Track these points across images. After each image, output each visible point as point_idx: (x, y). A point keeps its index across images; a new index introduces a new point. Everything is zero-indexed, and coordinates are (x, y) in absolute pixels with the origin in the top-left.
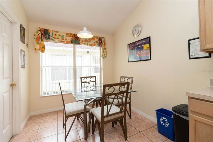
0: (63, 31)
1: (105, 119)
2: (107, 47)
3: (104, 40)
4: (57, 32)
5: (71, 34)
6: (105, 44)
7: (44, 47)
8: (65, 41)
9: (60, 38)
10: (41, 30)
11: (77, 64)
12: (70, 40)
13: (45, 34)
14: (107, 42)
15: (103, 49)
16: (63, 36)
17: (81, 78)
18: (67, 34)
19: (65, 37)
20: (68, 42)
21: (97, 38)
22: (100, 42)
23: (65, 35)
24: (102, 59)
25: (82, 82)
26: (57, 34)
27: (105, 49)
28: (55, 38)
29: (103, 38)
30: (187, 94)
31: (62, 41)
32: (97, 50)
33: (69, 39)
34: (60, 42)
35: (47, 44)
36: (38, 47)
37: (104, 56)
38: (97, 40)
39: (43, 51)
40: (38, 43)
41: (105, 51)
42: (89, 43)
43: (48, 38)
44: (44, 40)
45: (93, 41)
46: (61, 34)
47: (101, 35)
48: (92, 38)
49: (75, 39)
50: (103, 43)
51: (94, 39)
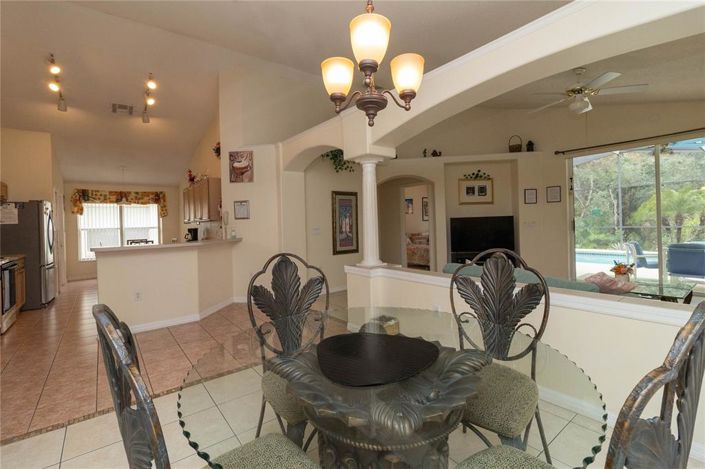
0: (106, 189)
2: (167, 204)
3: (164, 196)
4: (98, 191)
5: (116, 192)
6: (165, 201)
7: (82, 209)
8: (108, 200)
9: (102, 198)
10: (78, 191)
11: (125, 225)
12: (114, 200)
13: (84, 196)
14: (168, 199)
15: (162, 207)
16: (105, 196)
18: (110, 193)
19: (108, 196)
20: (111, 202)
21: (152, 193)
22: (157, 198)
23: (108, 194)
24: (161, 219)
26: (99, 194)
27: (165, 207)
28: (95, 198)
29: (162, 193)
31: (105, 200)
32: (154, 208)
33: (114, 198)
34: (102, 202)
35: (85, 205)
36: (76, 209)
37: (163, 213)
38: (151, 196)
39: (81, 214)
40: (75, 206)
41: (164, 209)
42: (140, 201)
43: (87, 200)
44: (83, 201)
45: (146, 199)
46: (103, 193)
47: (158, 190)
48: (146, 194)
49: (121, 198)
50: (162, 200)
51: (148, 196)
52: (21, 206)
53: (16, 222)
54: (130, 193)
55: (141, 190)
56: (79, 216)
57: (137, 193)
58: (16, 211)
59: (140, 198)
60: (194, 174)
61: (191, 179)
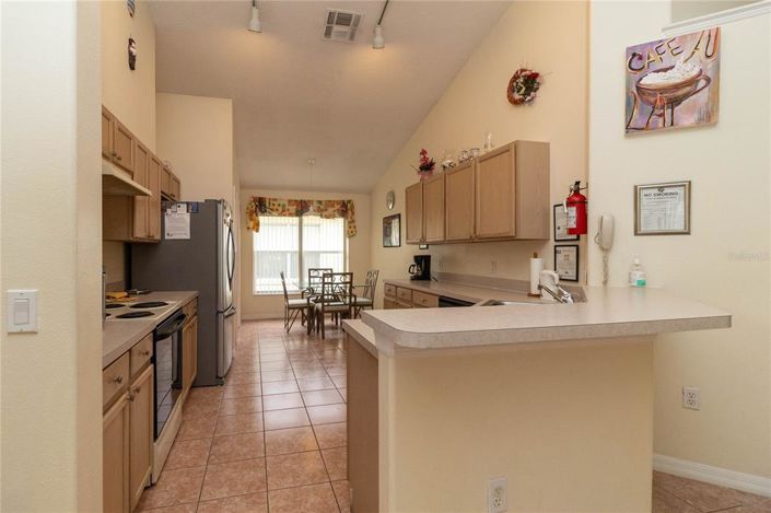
0: (285, 197)
2: (356, 217)
3: (352, 206)
4: (276, 200)
5: (296, 201)
6: (353, 214)
7: (258, 224)
8: (287, 213)
9: (280, 209)
10: (255, 200)
11: (304, 249)
12: (294, 212)
13: (261, 206)
14: (356, 210)
15: (349, 222)
16: (284, 206)
17: (310, 270)
18: (290, 201)
19: (287, 207)
20: (291, 215)
21: (338, 203)
22: (345, 209)
23: (287, 203)
24: (347, 240)
25: (310, 277)
26: (276, 203)
27: (353, 221)
28: (272, 210)
29: (349, 202)
30: (384, 281)
31: (283, 213)
32: (337, 226)
33: (293, 209)
34: (280, 215)
35: (262, 219)
36: (251, 224)
37: (351, 232)
38: (337, 207)
39: (257, 231)
40: (251, 219)
41: (352, 225)
42: (324, 214)
43: (264, 212)
44: (259, 213)
45: (330, 210)
46: (282, 203)
47: (345, 198)
48: (330, 203)
49: (301, 209)
50: (350, 212)
51: (333, 206)
52: (195, 209)
53: (189, 237)
54: (311, 202)
55: (325, 197)
56: (254, 232)
57: (320, 202)
58: (187, 217)
59: (324, 210)
61: (427, 167)
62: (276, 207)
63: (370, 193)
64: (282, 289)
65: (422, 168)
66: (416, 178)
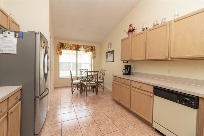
0: (71, 43)
1: (88, 85)
3: (95, 48)
4: (68, 44)
5: (75, 45)
6: (95, 50)
7: (61, 53)
8: (72, 49)
9: (70, 47)
10: (60, 43)
11: (78, 62)
13: (62, 46)
15: (94, 53)
16: (71, 46)
17: (80, 69)
18: (73, 45)
19: (72, 47)
20: (73, 50)
21: (90, 47)
22: (92, 49)
23: (72, 46)
24: (93, 59)
25: (80, 72)
26: (68, 45)
27: (95, 53)
28: (67, 48)
29: (94, 46)
30: (112, 75)
32: (90, 53)
33: (74, 48)
34: (69, 50)
36: (58, 52)
37: (94, 57)
38: (90, 48)
39: (61, 55)
40: (59, 51)
41: (95, 54)
43: (63, 48)
44: (62, 48)
45: (87, 49)
46: (70, 45)
47: (92, 45)
48: (87, 47)
49: (77, 48)
50: (94, 50)
51: (88, 47)
52: (20, 36)
53: (16, 53)
54: (81, 46)
55: (85, 44)
56: (60, 55)
57: (84, 46)
58: (15, 40)
60: (133, 26)
61: (132, 31)
62: (68, 47)
63: (101, 44)
64: (70, 76)
65: (129, 31)
66: (126, 36)
